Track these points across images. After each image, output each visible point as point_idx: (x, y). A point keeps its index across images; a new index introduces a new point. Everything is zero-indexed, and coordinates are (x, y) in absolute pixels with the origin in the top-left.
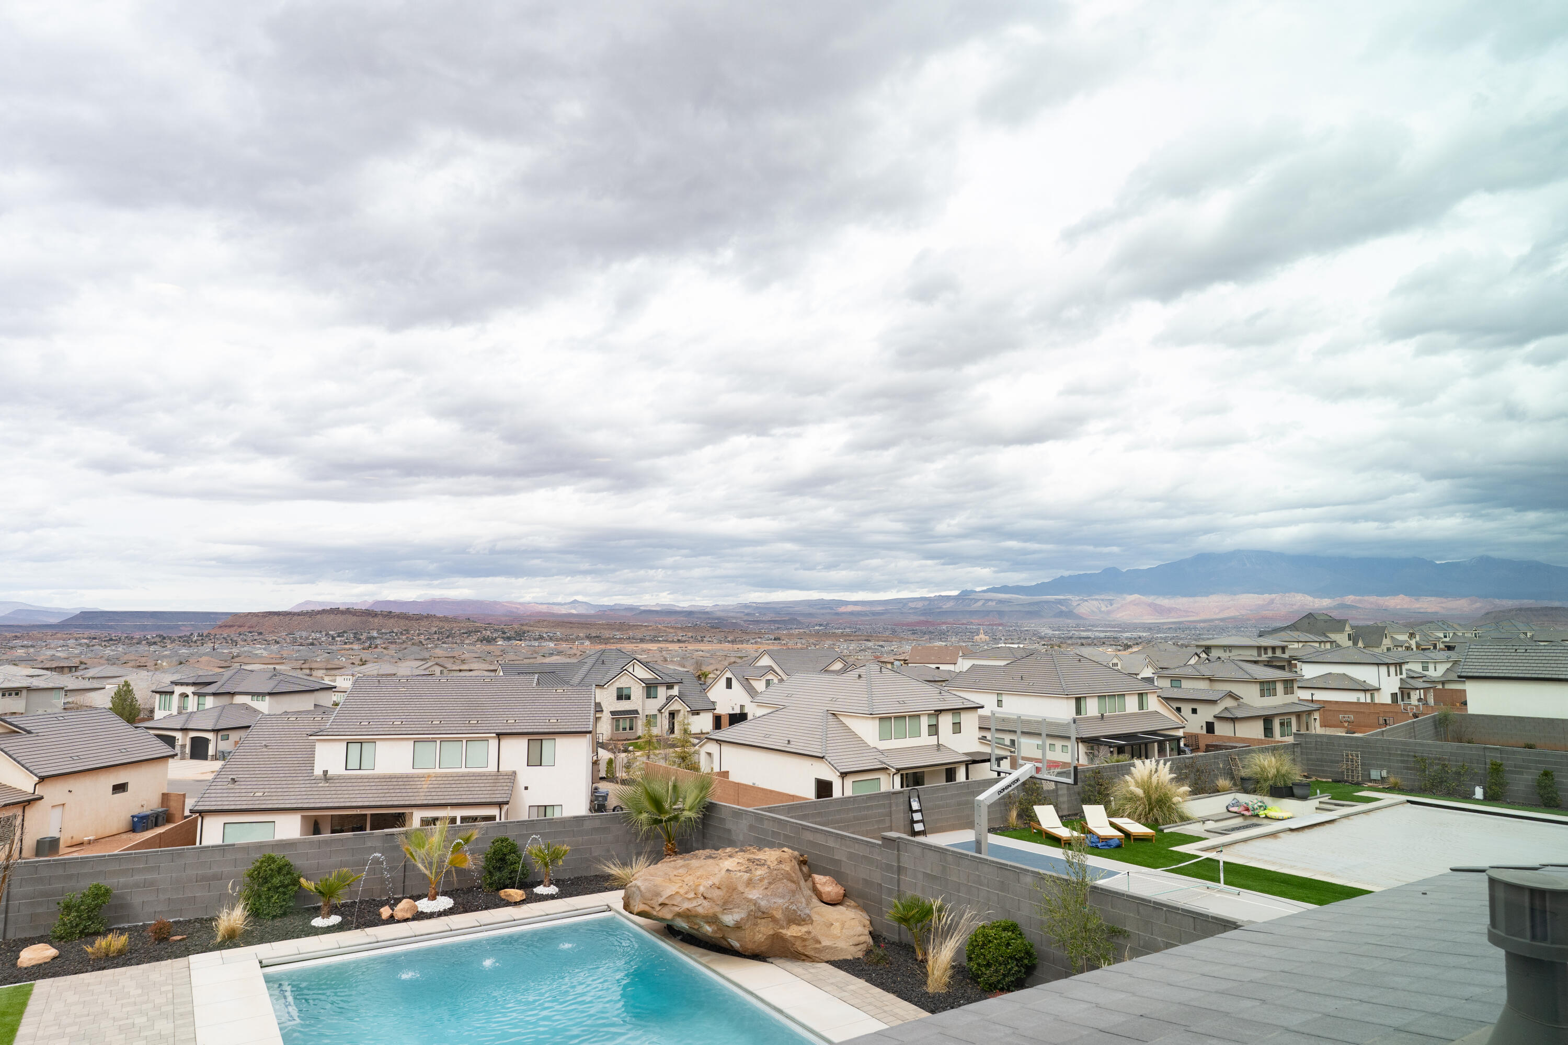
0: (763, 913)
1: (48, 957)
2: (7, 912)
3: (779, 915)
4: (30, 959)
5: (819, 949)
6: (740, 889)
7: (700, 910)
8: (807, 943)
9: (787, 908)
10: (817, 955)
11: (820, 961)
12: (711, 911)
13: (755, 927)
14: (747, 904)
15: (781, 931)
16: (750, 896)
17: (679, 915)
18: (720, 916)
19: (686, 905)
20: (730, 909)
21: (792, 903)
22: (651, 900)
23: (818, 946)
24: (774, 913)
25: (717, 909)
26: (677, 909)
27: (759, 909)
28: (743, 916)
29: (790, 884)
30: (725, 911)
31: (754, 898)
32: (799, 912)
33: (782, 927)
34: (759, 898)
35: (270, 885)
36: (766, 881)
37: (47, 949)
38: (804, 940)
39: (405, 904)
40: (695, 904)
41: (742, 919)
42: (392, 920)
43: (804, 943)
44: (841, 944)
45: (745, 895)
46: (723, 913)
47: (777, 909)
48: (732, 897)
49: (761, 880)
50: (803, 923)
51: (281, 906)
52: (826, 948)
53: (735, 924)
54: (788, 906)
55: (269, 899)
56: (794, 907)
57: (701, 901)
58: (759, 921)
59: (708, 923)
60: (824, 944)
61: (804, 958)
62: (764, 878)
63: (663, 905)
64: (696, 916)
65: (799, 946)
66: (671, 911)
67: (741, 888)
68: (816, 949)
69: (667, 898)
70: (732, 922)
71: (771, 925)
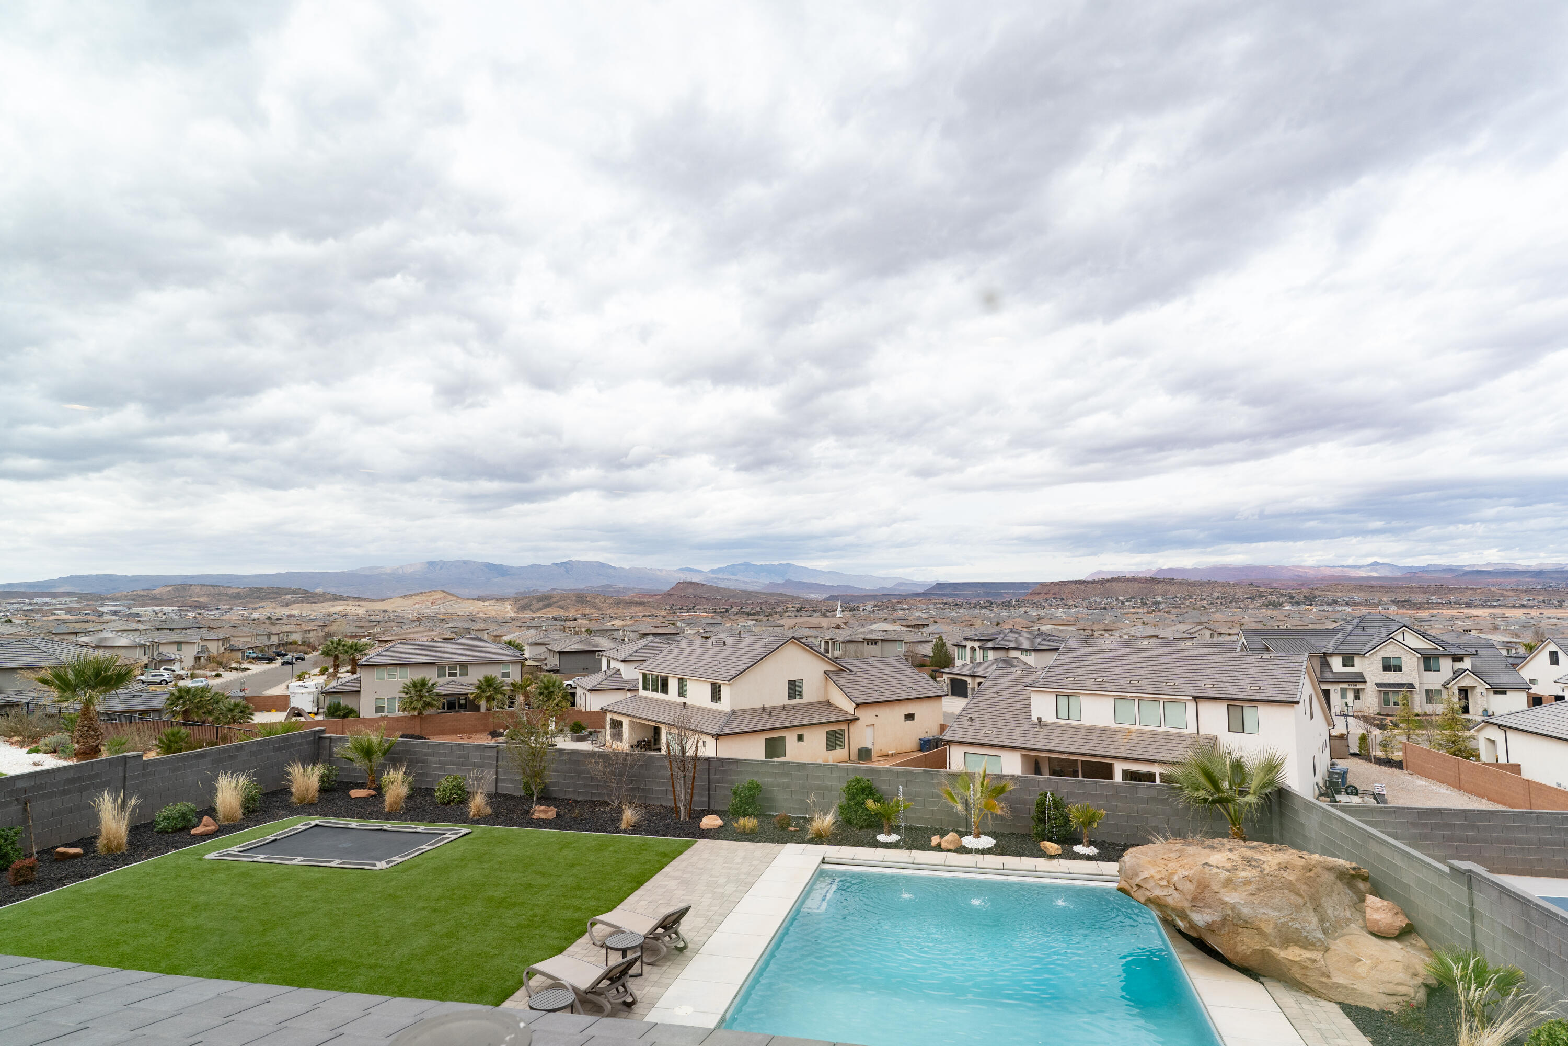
0: (1246, 922)
1: (716, 825)
2: (709, 791)
3: (1268, 929)
4: (706, 824)
5: (1326, 984)
6: (1213, 888)
7: (1170, 901)
8: (1309, 973)
9: (1283, 924)
10: (1322, 991)
11: (1329, 999)
13: (1236, 934)
14: (1222, 906)
15: (1270, 948)
16: (1227, 899)
17: (1151, 901)
18: (1189, 913)
19: (1158, 892)
20: (1200, 907)
21: (1293, 920)
22: (1131, 878)
23: (1325, 980)
24: (1262, 925)
25: (1187, 904)
26: (1148, 894)
27: (1239, 915)
28: (1215, 919)
29: (1293, 896)
30: (1194, 909)
31: (1232, 902)
32: (1305, 934)
33: (1274, 945)
34: (1239, 903)
35: (856, 801)
36: (1253, 886)
37: (717, 820)
38: (1307, 968)
39: (952, 836)
40: (1165, 893)
41: (1213, 922)
42: (939, 848)
43: (1304, 972)
44: (1361, 987)
45: (1220, 896)
46: (1192, 910)
47: (1266, 921)
48: (1203, 895)
49: (1247, 883)
50: (1310, 947)
51: (865, 820)
52: (1338, 986)
53: (1206, 926)
54: (1287, 922)
55: (856, 812)
56: (1297, 925)
57: (1172, 891)
58: (1240, 930)
59: (1179, 917)
60: (1335, 980)
61: (1305, 989)
62: (1250, 882)
63: (1138, 886)
64: (1166, 906)
65: (1297, 973)
66: (1144, 895)
67: (1215, 887)
68: (1322, 982)
69: (1142, 880)
70: (1202, 923)
71: (1257, 938)
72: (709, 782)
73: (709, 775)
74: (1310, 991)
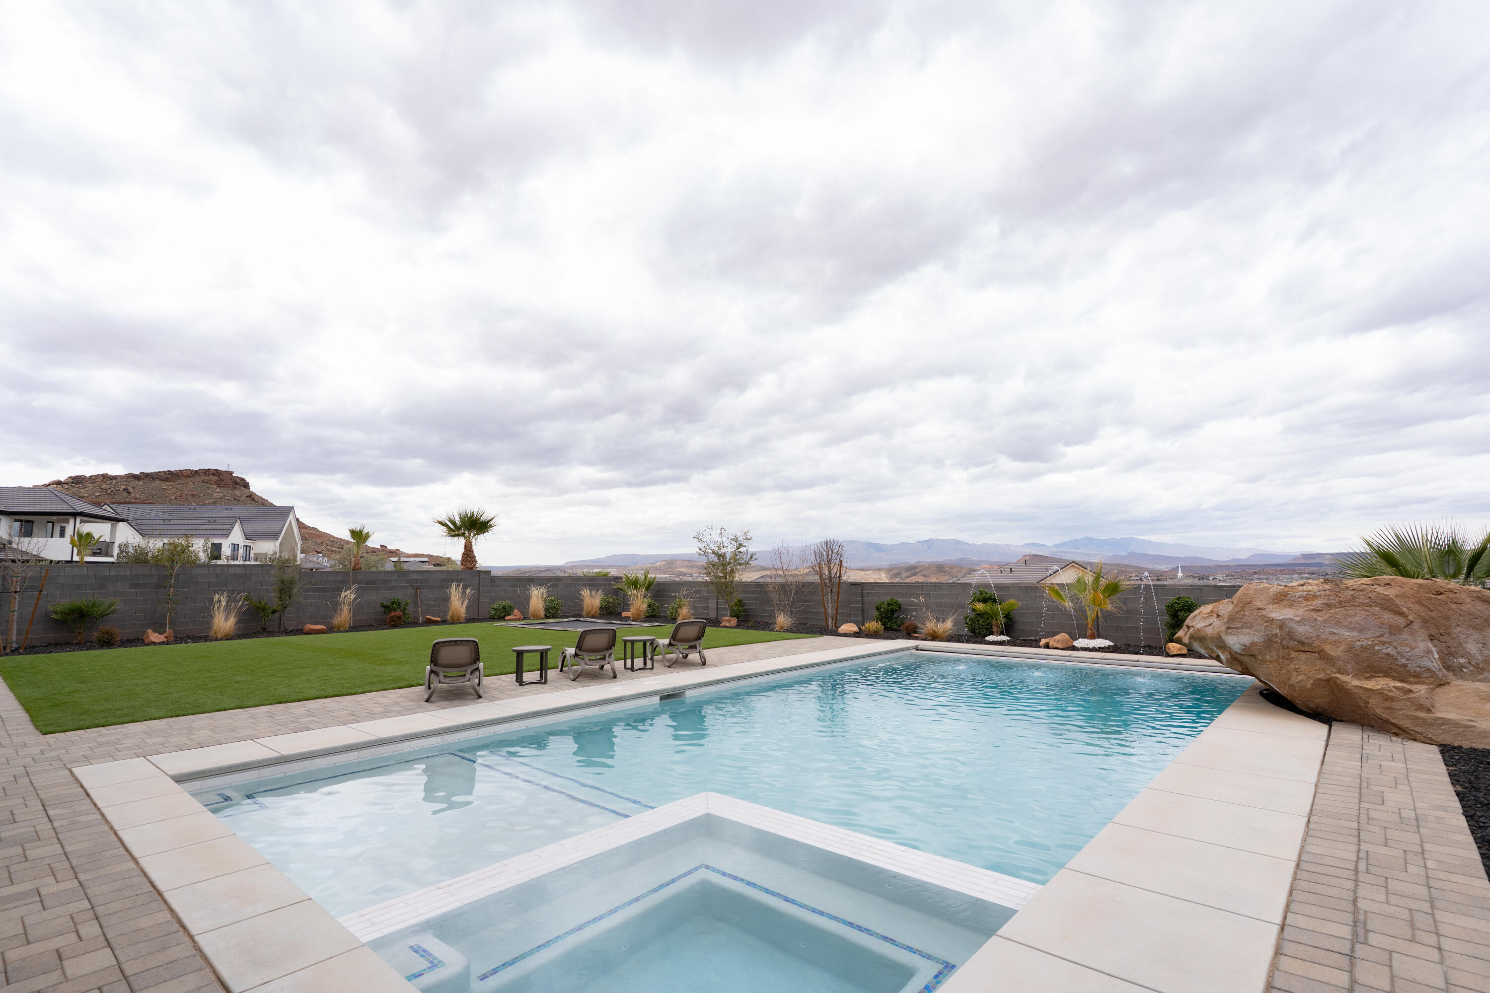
0: (1303, 644)
3: (1337, 652)
6: (1257, 604)
7: (1209, 630)
8: (1395, 705)
9: (1364, 648)
10: (1417, 729)
11: (1428, 741)
12: (1218, 631)
13: (1287, 662)
14: (1265, 624)
15: (1337, 675)
16: (1273, 615)
18: (1224, 637)
19: (1199, 625)
20: (1237, 628)
21: (1383, 643)
23: (1423, 715)
24: (1327, 648)
25: (1224, 629)
27: (1291, 635)
28: (1255, 640)
29: (1387, 616)
30: (1230, 631)
31: (1280, 618)
32: (1403, 661)
33: (1345, 672)
34: (1292, 620)
36: (1319, 601)
37: (854, 625)
38: (1394, 700)
39: (1063, 636)
42: (1047, 646)
43: (1387, 704)
45: (1264, 612)
46: (1227, 634)
47: (1334, 643)
48: (1242, 613)
49: (1308, 597)
50: (1410, 678)
52: (1445, 722)
53: (1243, 650)
54: (1373, 646)
56: (1390, 650)
57: (1213, 619)
58: (1294, 654)
60: (1441, 715)
61: (1394, 730)
62: (1315, 596)
65: (1377, 707)
66: (1190, 634)
67: (1259, 603)
68: (1416, 718)
70: (1239, 646)
71: (1319, 664)
72: (863, 604)
73: (862, 597)
74: (1401, 732)
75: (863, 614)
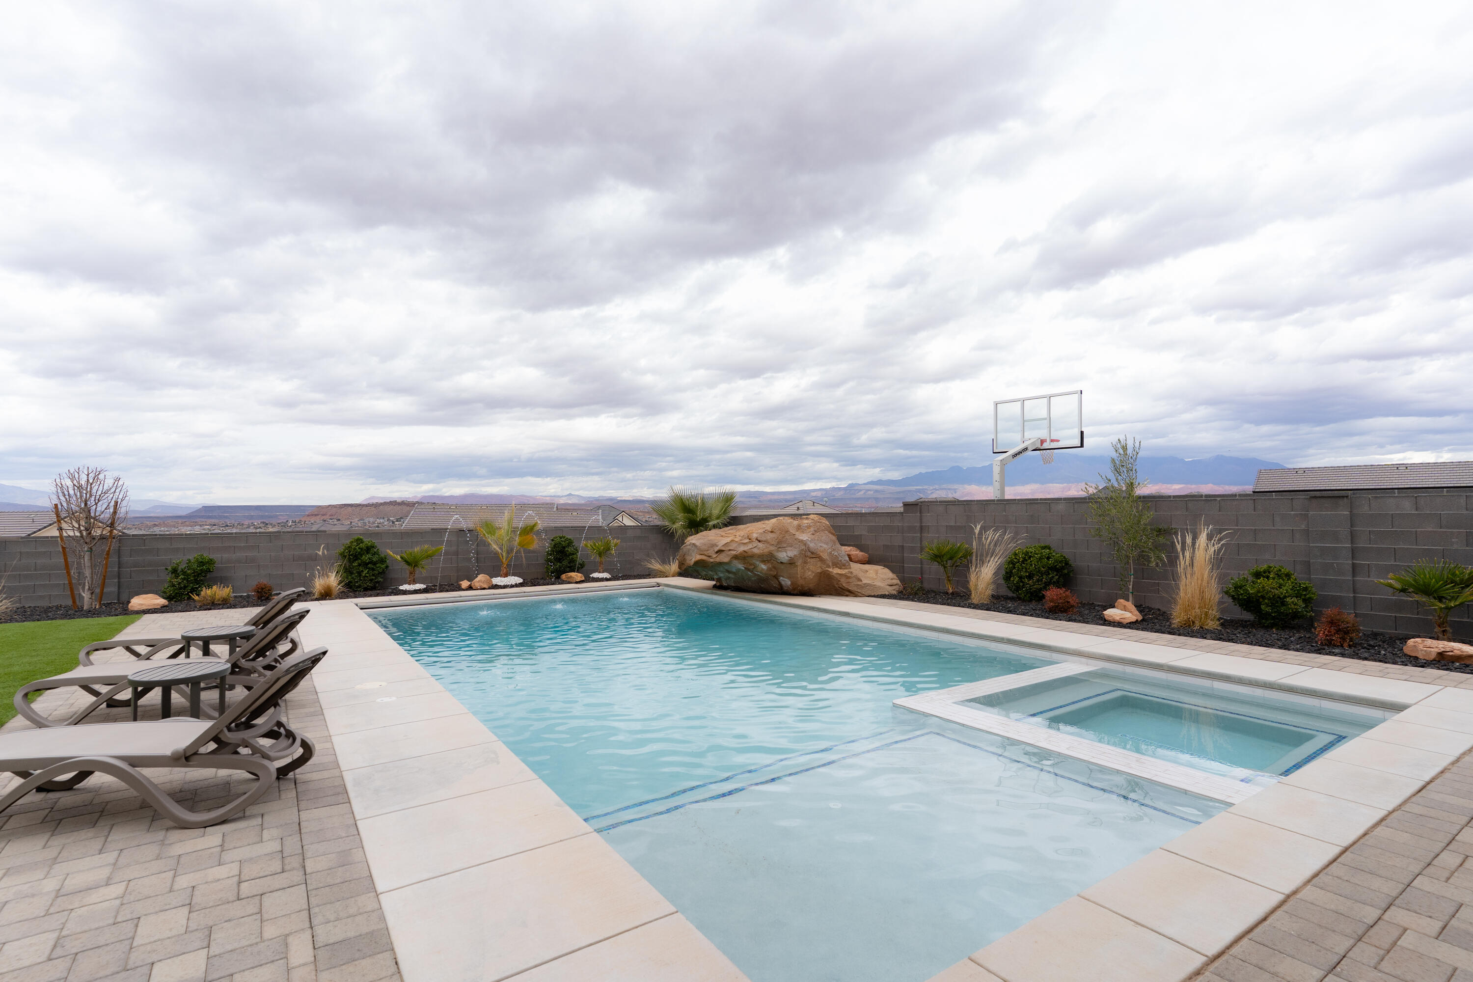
0: (812, 553)
1: (158, 604)
3: (825, 556)
4: (139, 604)
5: (860, 585)
7: (756, 551)
8: (851, 580)
9: (830, 553)
10: (859, 591)
11: (862, 595)
12: (766, 550)
13: (805, 565)
14: (799, 544)
15: (827, 569)
16: (801, 538)
17: (736, 557)
18: (776, 554)
19: (742, 549)
20: (784, 547)
21: (834, 550)
22: (707, 551)
23: (859, 583)
24: (821, 554)
25: (772, 548)
26: (734, 553)
27: (808, 549)
28: (796, 553)
29: (830, 535)
30: (780, 549)
31: (804, 540)
32: (840, 558)
33: (829, 567)
34: (808, 540)
35: (360, 561)
36: (812, 529)
37: (156, 599)
38: (848, 578)
39: (481, 577)
40: (750, 546)
41: (795, 556)
42: (469, 588)
43: (847, 580)
44: (878, 583)
45: (797, 537)
46: (778, 551)
47: (823, 551)
48: (785, 539)
49: (809, 527)
50: (843, 567)
52: (867, 585)
54: (832, 552)
55: (360, 573)
56: (836, 553)
57: (756, 543)
58: (809, 560)
59: (763, 562)
60: (864, 582)
61: (848, 593)
63: (720, 551)
64: (753, 556)
65: (844, 583)
66: (728, 555)
67: (793, 531)
68: (858, 585)
69: (723, 546)
70: (787, 558)
71: (819, 564)
75: (119, 582)
